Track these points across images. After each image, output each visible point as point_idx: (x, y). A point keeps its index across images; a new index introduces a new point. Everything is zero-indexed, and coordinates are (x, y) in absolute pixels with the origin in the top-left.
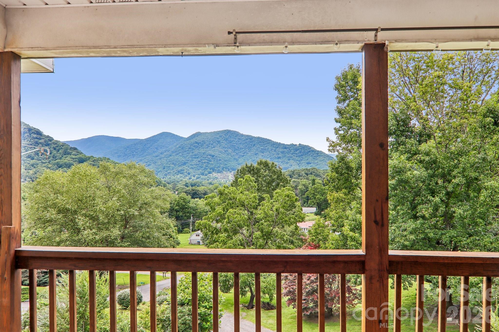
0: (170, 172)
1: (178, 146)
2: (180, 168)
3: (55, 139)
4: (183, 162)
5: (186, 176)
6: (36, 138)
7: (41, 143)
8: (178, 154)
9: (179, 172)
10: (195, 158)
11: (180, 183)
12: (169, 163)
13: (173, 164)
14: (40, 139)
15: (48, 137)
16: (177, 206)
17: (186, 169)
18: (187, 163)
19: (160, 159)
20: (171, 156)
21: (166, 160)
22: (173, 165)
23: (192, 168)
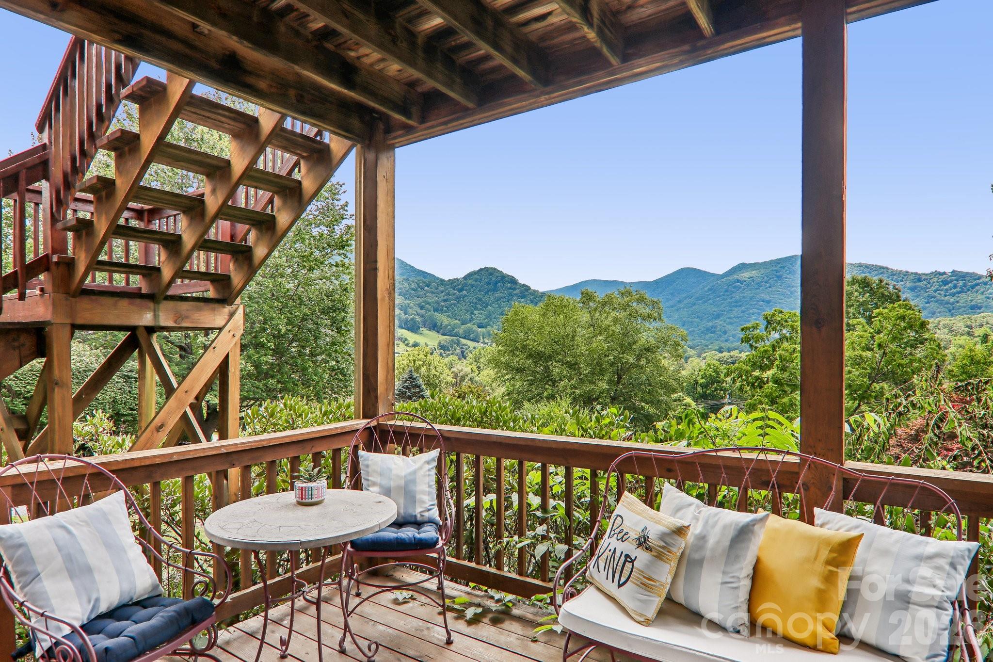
0: (693, 331)
1: (706, 289)
2: (710, 324)
3: (533, 288)
4: (715, 313)
5: (721, 336)
6: (511, 288)
7: (515, 295)
8: (706, 301)
9: (708, 330)
10: (736, 306)
11: (710, 347)
12: (693, 316)
13: (698, 317)
14: (515, 289)
15: (524, 285)
16: (702, 378)
17: (720, 325)
18: (722, 315)
19: (677, 310)
20: (694, 304)
21: (688, 311)
22: (698, 320)
23: (731, 323)
